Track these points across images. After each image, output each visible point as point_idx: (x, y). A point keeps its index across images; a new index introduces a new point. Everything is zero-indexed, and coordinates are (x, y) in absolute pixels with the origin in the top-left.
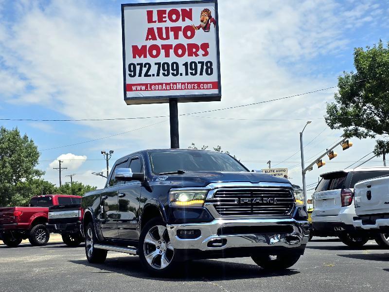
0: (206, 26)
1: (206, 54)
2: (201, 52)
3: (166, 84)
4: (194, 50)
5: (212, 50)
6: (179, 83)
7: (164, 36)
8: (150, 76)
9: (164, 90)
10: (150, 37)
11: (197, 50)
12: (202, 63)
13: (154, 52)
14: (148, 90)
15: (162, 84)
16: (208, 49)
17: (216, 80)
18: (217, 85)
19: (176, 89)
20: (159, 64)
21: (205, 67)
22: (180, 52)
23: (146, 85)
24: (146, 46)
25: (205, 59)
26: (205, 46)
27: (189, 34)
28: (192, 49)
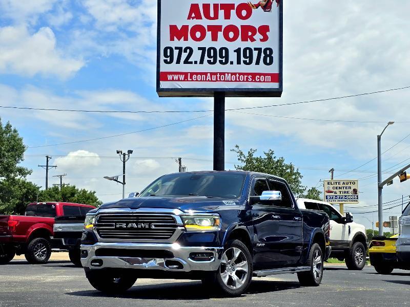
0: (267, 4)
1: (265, 39)
2: (258, 36)
3: (212, 74)
4: (250, 34)
5: (273, 34)
6: (228, 73)
7: (212, 15)
8: (191, 63)
9: (209, 81)
10: (193, 15)
11: (254, 33)
12: (259, 50)
13: (198, 35)
14: (188, 81)
15: (206, 74)
16: (268, 33)
17: (276, 71)
18: (278, 78)
19: (224, 81)
20: (203, 49)
21: (263, 55)
22: (231, 35)
23: (186, 74)
24: (187, 26)
25: (263, 46)
26: (264, 30)
27: (244, 13)
28: (247, 33)
